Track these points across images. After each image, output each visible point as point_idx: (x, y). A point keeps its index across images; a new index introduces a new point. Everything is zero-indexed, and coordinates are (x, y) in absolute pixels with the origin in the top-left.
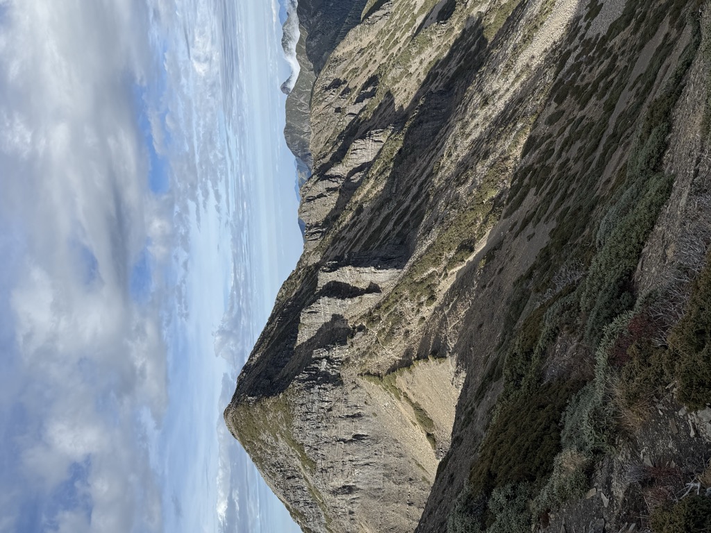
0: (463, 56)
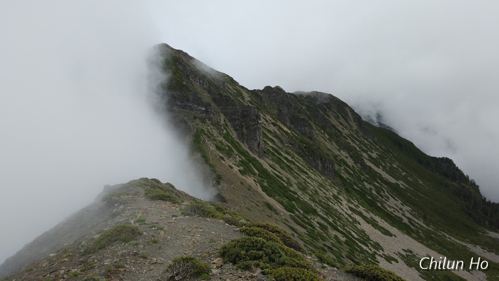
0: (351, 182)
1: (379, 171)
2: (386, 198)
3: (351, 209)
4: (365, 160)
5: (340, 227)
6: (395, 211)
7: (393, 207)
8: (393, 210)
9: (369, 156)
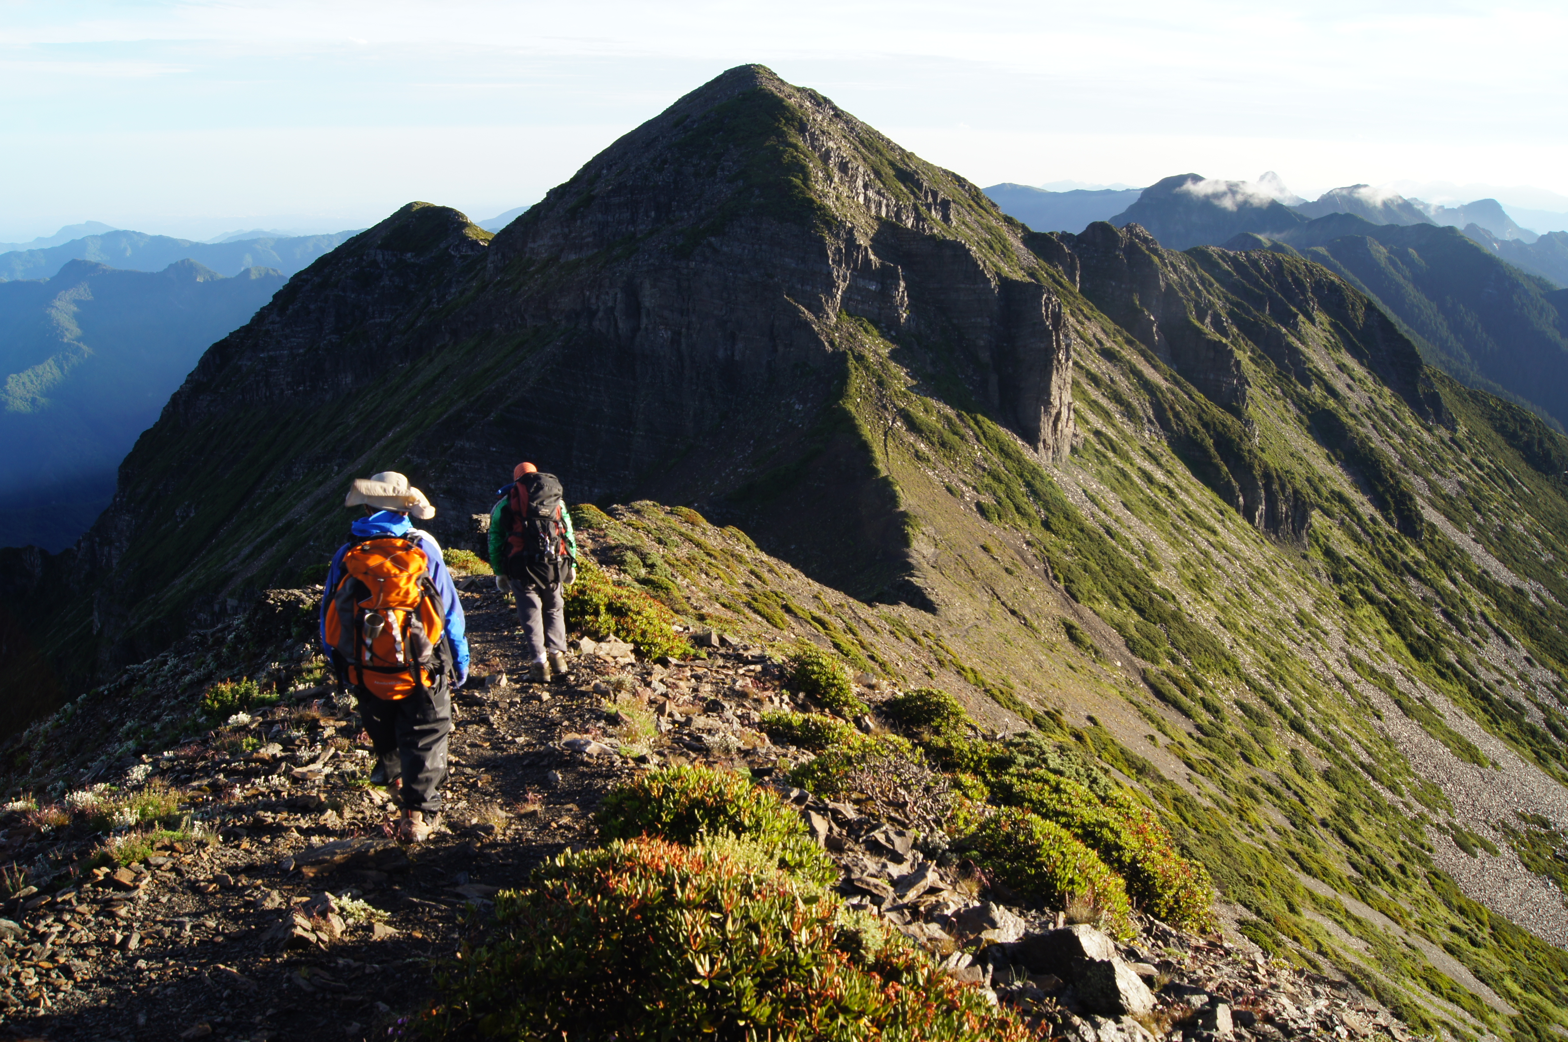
1: (1463, 540)
2: (1476, 636)
3: (1354, 663)
4: (1419, 501)
5: (1313, 721)
6: (1500, 683)
7: (1496, 669)
8: (1498, 677)
9: (1433, 487)
